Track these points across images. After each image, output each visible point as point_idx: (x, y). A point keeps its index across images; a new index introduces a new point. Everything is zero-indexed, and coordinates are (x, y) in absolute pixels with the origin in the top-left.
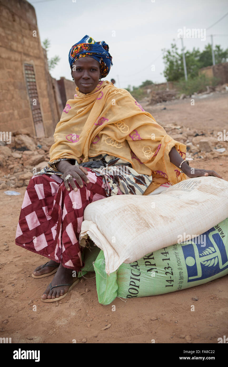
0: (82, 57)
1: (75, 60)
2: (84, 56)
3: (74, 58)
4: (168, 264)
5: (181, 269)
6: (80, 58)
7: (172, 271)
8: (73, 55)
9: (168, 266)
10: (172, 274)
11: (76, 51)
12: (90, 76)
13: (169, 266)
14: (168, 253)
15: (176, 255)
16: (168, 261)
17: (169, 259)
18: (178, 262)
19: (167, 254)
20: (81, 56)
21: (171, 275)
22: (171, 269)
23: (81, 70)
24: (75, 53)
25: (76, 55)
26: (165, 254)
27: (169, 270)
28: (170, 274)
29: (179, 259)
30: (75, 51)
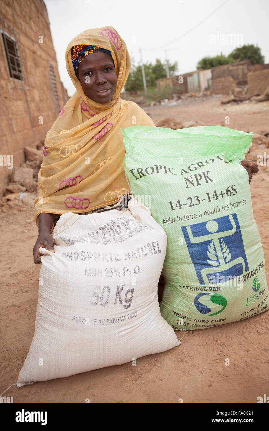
0: (89, 54)
1: (79, 60)
2: (92, 52)
3: (78, 58)
4: (204, 200)
5: (200, 216)
6: (86, 55)
7: (195, 205)
8: (74, 56)
9: (201, 200)
10: (190, 206)
11: (78, 49)
12: (106, 79)
13: (201, 202)
14: (217, 199)
15: (217, 209)
16: (207, 200)
17: (210, 200)
18: (209, 212)
19: (215, 198)
20: (87, 53)
21: (189, 204)
22: (198, 203)
23: (91, 73)
24: (77, 51)
25: (79, 53)
26: (215, 196)
27: (195, 201)
28: (191, 203)
29: (212, 213)
30: (76, 49)
